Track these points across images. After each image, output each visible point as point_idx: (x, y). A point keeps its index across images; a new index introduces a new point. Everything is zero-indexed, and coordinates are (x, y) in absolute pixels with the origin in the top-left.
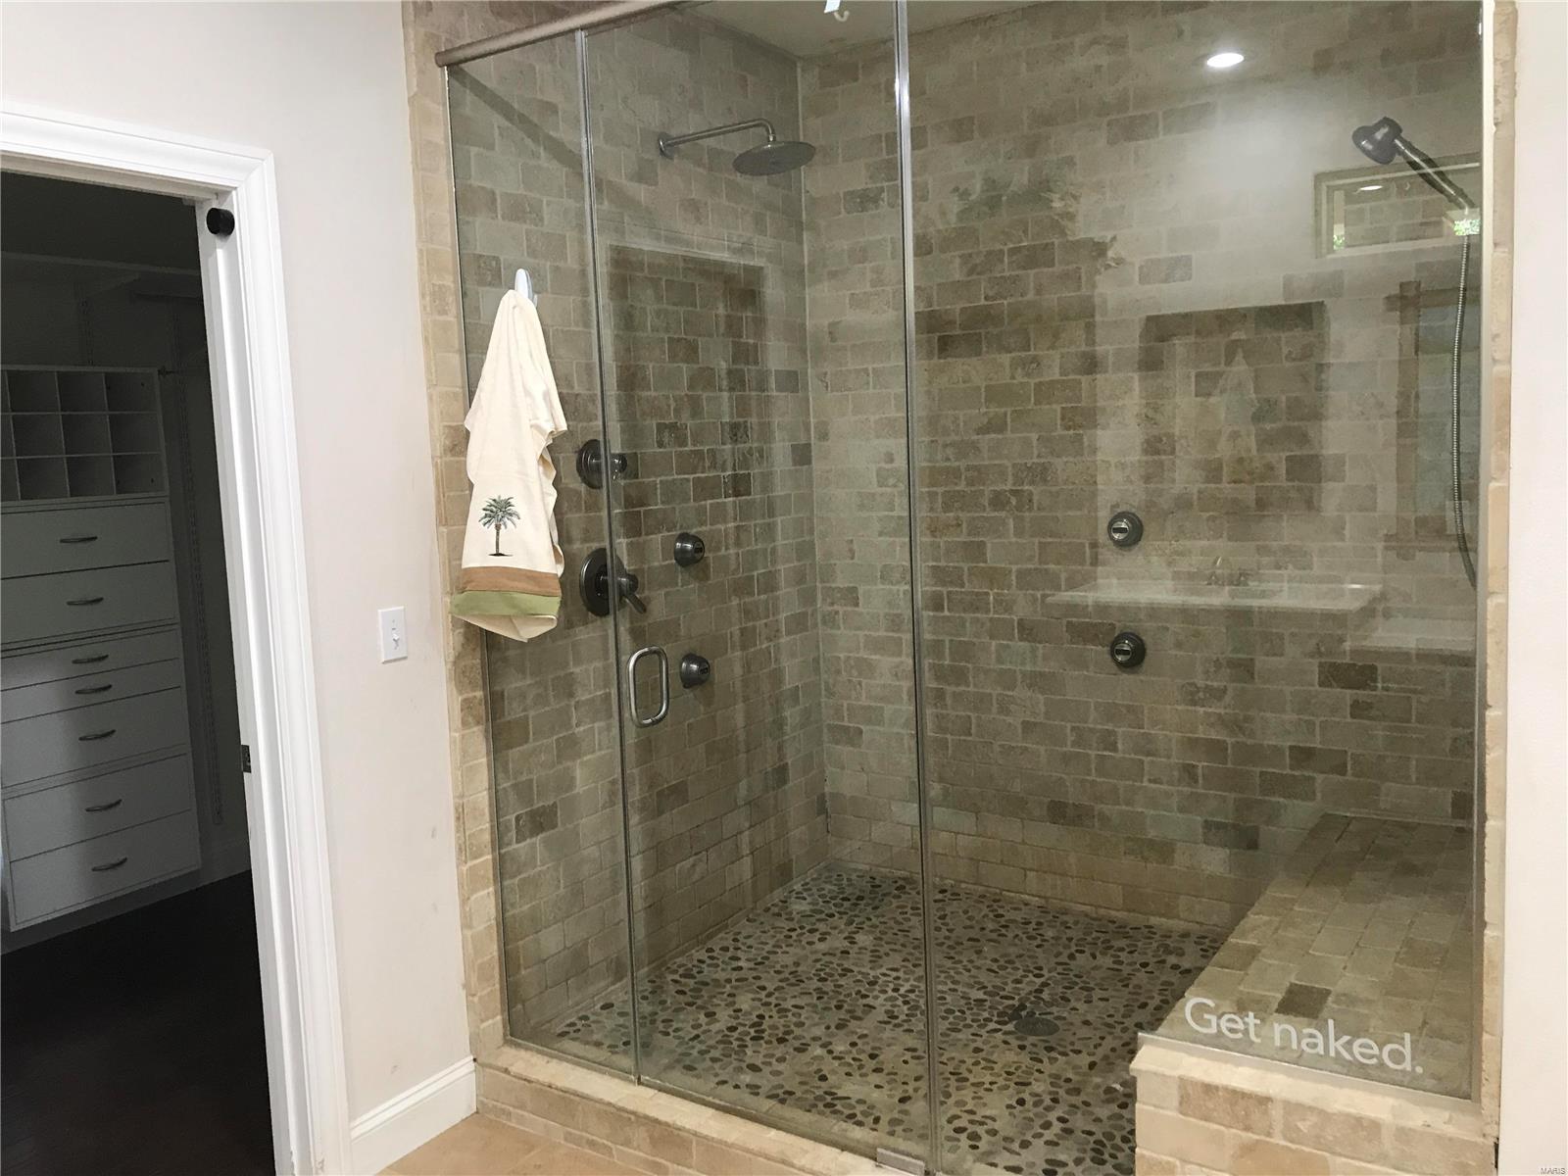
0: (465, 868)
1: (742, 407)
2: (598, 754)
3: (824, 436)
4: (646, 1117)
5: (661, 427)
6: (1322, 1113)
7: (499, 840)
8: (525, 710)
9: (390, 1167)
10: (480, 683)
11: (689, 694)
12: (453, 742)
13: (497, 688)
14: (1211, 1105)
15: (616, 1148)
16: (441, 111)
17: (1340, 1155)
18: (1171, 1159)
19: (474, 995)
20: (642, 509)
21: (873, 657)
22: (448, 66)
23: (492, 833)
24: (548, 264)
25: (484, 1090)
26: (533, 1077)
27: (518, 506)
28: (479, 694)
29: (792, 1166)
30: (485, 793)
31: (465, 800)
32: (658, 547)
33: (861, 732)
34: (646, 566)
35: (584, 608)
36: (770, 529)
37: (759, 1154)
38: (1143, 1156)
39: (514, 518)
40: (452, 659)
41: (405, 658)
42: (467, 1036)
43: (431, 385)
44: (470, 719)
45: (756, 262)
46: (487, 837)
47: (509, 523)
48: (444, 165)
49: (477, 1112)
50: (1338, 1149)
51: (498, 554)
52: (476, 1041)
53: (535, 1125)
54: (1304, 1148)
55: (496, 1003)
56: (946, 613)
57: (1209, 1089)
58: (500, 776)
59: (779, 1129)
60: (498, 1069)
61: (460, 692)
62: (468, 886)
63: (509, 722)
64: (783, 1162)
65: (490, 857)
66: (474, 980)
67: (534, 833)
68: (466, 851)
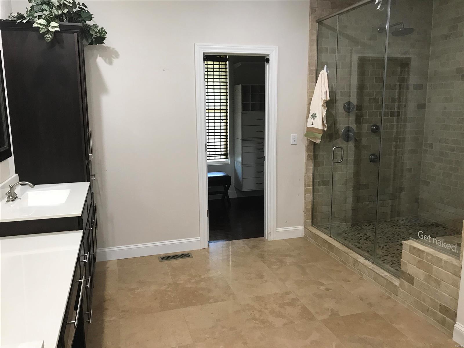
0: (305, 188)
1: (400, 94)
2: (342, 172)
3: (429, 102)
4: (328, 242)
5: (370, 99)
6: (432, 255)
7: (314, 185)
8: (323, 159)
9: (284, 239)
10: (313, 151)
11: (372, 164)
12: (305, 162)
13: (317, 153)
14: (414, 251)
15: (323, 247)
16: (316, 32)
17: (435, 265)
18: (407, 262)
19: (305, 214)
20: (362, 118)
21: (435, 163)
22: (318, 23)
23: (312, 183)
24: (341, 62)
25: (305, 233)
26: (312, 231)
27: (317, 115)
28: (312, 154)
29: (348, 255)
30: (312, 174)
31: (307, 175)
32: (365, 128)
33: (430, 182)
34: (361, 132)
35: (342, 140)
36: (405, 126)
37: (343, 252)
38: (402, 261)
39: (316, 118)
40: (306, 146)
41: (296, 144)
42: (303, 222)
43: (308, 90)
44: (309, 159)
45: (410, 56)
46: (311, 183)
47: (315, 118)
48: (315, 44)
49: (304, 237)
50: (434, 264)
51: (313, 125)
52: (305, 223)
53: (312, 241)
54: (429, 263)
55: (310, 217)
56: (455, 152)
57: (414, 248)
58: (315, 171)
59: (351, 250)
60: (307, 229)
61: (308, 153)
62: (306, 192)
63: (319, 161)
64: (347, 254)
65: (311, 187)
66: (305, 211)
67: (323, 185)
68: (306, 185)
